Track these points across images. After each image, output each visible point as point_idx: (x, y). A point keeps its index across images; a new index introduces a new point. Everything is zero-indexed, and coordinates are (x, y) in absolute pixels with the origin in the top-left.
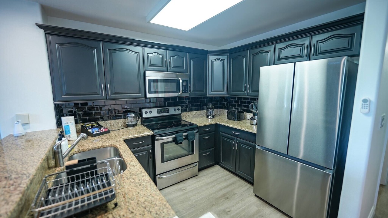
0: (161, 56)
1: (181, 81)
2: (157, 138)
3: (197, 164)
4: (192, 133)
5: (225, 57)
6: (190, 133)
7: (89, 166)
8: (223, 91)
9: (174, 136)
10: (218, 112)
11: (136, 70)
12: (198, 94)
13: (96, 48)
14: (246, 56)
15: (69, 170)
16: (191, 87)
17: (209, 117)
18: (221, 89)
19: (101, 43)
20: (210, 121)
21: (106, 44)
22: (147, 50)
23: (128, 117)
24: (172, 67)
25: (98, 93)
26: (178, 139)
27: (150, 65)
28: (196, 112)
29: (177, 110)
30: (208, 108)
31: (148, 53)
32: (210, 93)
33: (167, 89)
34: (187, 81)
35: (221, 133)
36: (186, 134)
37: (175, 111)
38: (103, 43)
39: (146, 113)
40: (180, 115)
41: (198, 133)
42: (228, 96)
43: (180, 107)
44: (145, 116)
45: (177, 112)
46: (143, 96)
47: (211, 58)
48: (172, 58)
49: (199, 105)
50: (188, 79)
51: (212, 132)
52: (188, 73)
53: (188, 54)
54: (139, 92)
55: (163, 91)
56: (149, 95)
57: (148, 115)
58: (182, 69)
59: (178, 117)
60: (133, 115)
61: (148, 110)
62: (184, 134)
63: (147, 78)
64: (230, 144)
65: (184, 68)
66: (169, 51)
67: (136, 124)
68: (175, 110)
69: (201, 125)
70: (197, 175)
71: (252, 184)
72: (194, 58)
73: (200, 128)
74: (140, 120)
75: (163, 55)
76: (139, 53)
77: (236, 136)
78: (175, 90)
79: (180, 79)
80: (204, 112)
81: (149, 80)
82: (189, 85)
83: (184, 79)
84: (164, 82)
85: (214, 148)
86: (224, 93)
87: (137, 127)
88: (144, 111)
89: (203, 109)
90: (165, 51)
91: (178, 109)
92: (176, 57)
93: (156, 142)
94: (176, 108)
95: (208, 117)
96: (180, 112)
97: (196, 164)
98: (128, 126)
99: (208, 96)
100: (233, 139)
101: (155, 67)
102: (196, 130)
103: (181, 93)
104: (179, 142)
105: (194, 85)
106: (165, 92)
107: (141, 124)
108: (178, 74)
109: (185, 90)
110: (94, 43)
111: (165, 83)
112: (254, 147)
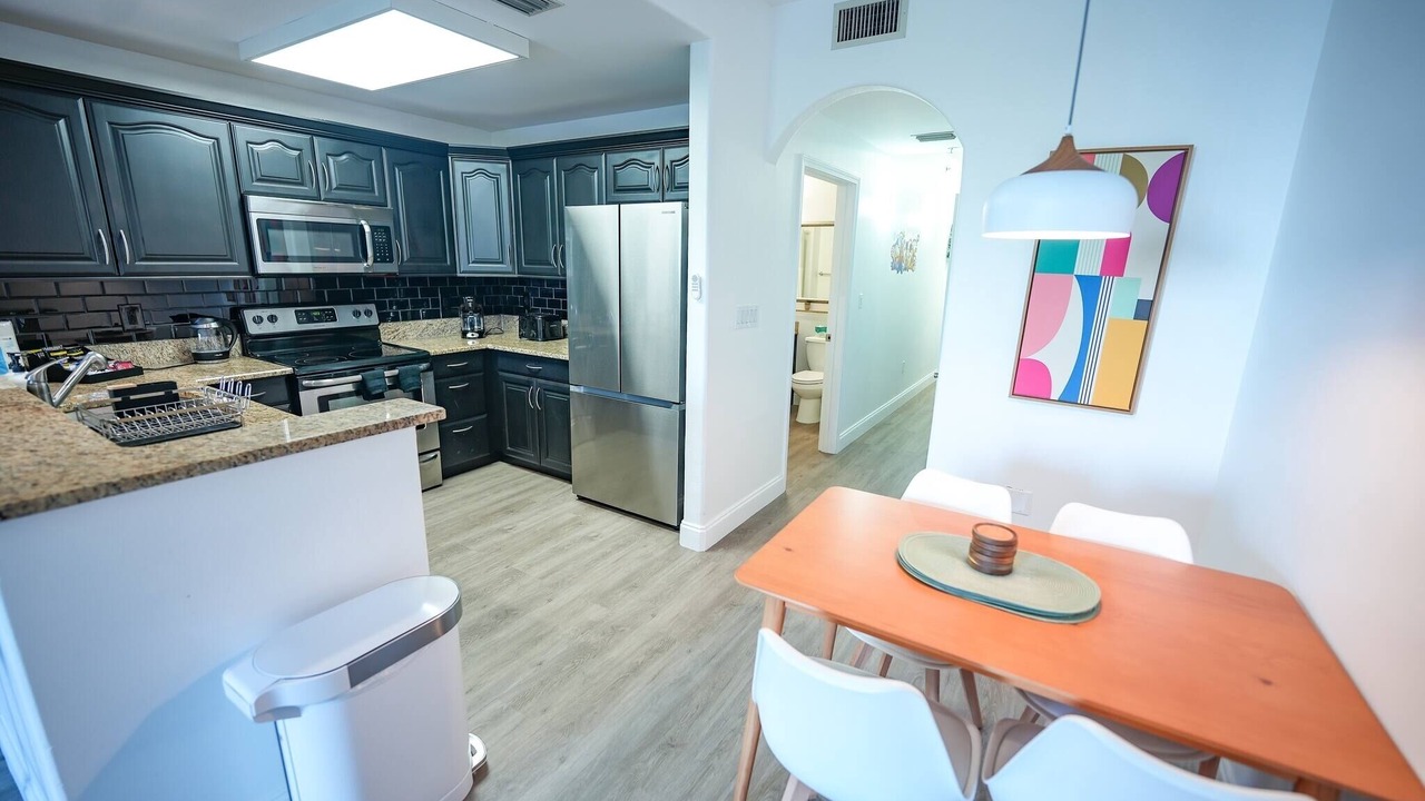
0: (296, 153)
1: (367, 229)
2: (305, 382)
3: (436, 456)
4: (413, 369)
5: (500, 168)
6: (406, 371)
7: (162, 393)
8: (502, 263)
9: (358, 377)
10: (499, 324)
11: (213, 192)
12: (429, 270)
13: (62, 116)
14: (549, 172)
15: (119, 399)
16: (402, 248)
17: (469, 335)
18: (496, 256)
19: (80, 102)
20: (472, 344)
21: (99, 107)
22: (244, 132)
23: (196, 331)
24: (334, 186)
25: (87, 255)
26: (371, 384)
27: (259, 176)
28: (430, 321)
29: (363, 313)
30: (465, 311)
31: (248, 142)
32: (466, 267)
33: (323, 251)
34: (387, 229)
35: (501, 373)
36: (396, 372)
37: (358, 317)
38: (88, 102)
39: (258, 320)
40: (375, 328)
41: (431, 373)
42: (516, 276)
43: (372, 307)
44: (253, 329)
45: (364, 321)
46: (246, 268)
47: (460, 167)
48: (331, 160)
49: (435, 303)
50: (390, 224)
51: (476, 372)
52: (389, 206)
53: (384, 151)
54: (229, 257)
55: (309, 255)
56: (264, 267)
57: (266, 328)
58: (366, 194)
59: (369, 335)
60: (214, 325)
61: (265, 313)
62: (387, 373)
63: (254, 218)
64: (523, 397)
65: (373, 191)
66: (321, 139)
67: (228, 352)
68: (357, 314)
69: (439, 352)
70: (440, 485)
71: (567, 478)
72: (406, 164)
73: (436, 362)
74: (238, 342)
75: (301, 150)
76: (217, 139)
77: (535, 374)
78: (352, 255)
79: (363, 222)
80: (456, 322)
81: (258, 220)
82: (395, 242)
83: (376, 223)
84: (308, 230)
85: (484, 416)
86: (505, 269)
87: (232, 361)
88: (249, 315)
89: (450, 314)
90: (308, 137)
91: (369, 313)
92: (344, 157)
93: (303, 394)
94: (361, 308)
95: (464, 334)
96: (374, 320)
97: (432, 455)
98: (198, 358)
99: (459, 275)
100: (528, 385)
101: (275, 184)
102: (424, 366)
103: (370, 261)
104: (374, 393)
105: (413, 244)
106: (314, 259)
107: (245, 354)
108: (355, 207)
109: (384, 254)
110: (56, 103)
111: (311, 233)
112: (567, 392)
